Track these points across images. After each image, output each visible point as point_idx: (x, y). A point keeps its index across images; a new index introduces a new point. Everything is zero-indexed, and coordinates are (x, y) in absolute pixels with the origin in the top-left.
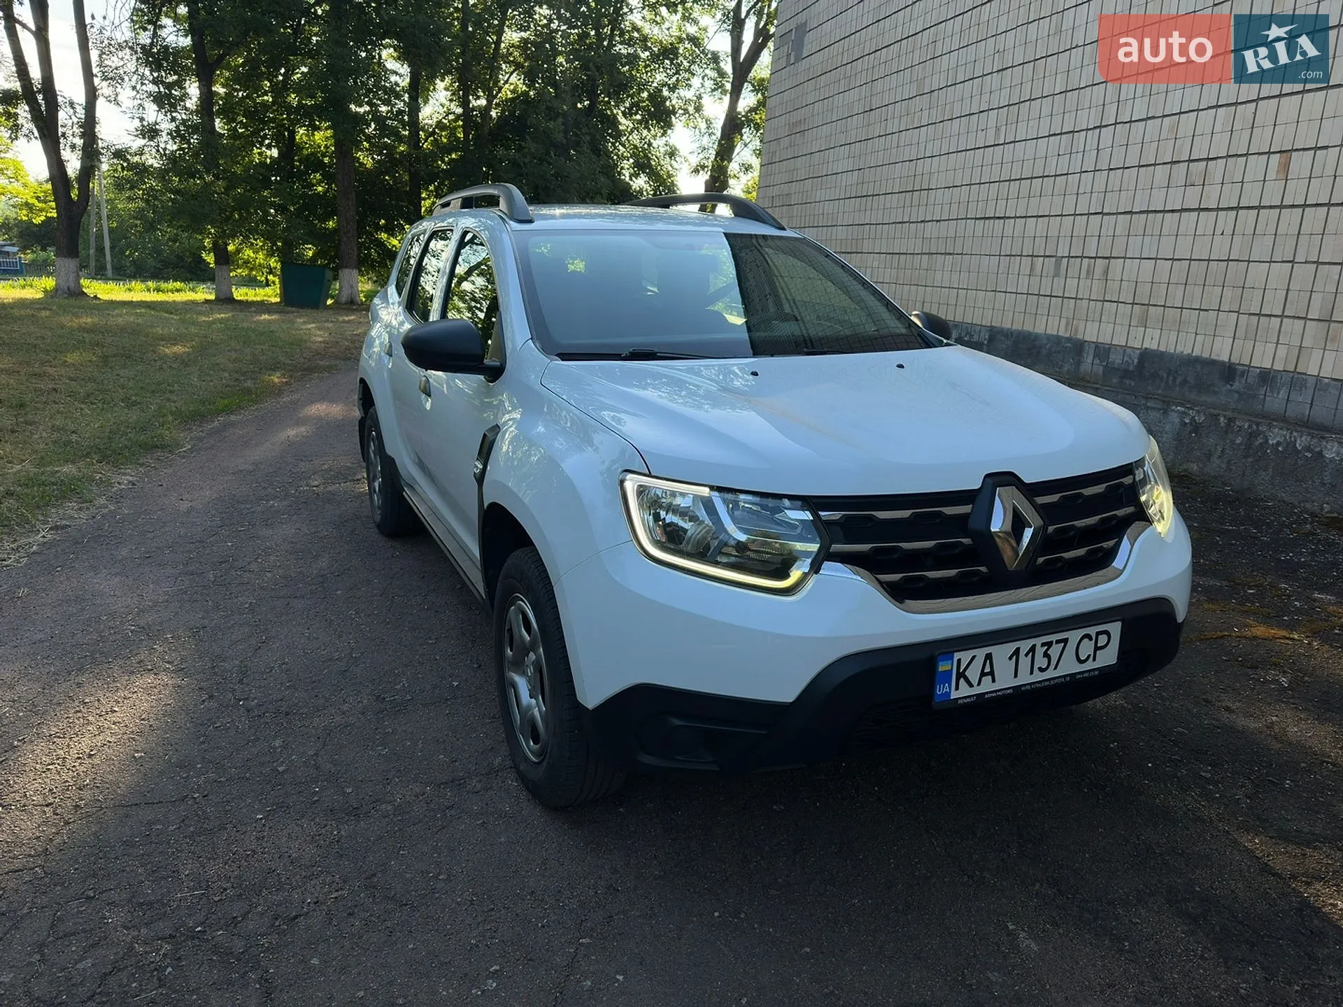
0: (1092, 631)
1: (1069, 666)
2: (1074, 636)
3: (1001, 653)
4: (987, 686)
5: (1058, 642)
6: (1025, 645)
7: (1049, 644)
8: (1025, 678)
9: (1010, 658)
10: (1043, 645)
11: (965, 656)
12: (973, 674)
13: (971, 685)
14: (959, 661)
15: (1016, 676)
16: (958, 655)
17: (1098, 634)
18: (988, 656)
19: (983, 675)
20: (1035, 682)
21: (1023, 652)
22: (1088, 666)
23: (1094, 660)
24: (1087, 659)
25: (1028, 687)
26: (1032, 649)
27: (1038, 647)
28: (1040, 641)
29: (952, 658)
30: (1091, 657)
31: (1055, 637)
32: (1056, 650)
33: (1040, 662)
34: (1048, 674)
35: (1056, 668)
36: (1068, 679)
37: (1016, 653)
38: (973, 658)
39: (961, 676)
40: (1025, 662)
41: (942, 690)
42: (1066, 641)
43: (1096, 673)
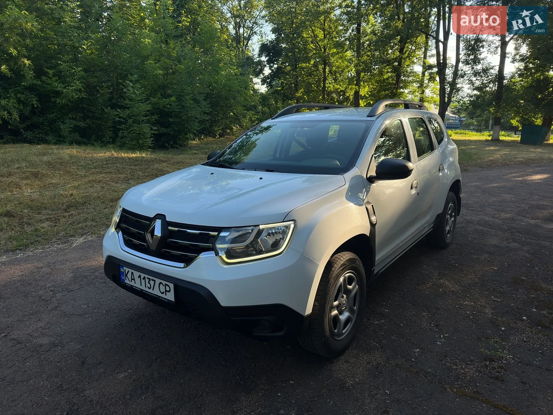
0: (164, 282)
1: (156, 292)
2: (158, 281)
3: (136, 274)
4: (132, 283)
5: (152, 280)
6: (143, 276)
8: (143, 288)
9: (139, 277)
10: (148, 278)
11: (127, 269)
12: (129, 275)
13: (129, 281)
14: (125, 270)
15: (141, 285)
16: (125, 268)
17: (166, 285)
18: (132, 273)
19: (132, 279)
20: (147, 291)
21: (142, 277)
22: (163, 296)
23: (166, 295)
24: (163, 293)
25: (145, 292)
26: (144, 278)
27: (146, 278)
28: (147, 276)
29: (123, 268)
30: (165, 293)
31: (151, 278)
32: (152, 283)
33: (148, 285)
34: (150, 291)
35: (153, 290)
36: (157, 297)
37: (140, 276)
38: (128, 271)
39: (126, 275)
40: (143, 281)
41: (123, 277)
42: (154, 281)
43: (167, 301)
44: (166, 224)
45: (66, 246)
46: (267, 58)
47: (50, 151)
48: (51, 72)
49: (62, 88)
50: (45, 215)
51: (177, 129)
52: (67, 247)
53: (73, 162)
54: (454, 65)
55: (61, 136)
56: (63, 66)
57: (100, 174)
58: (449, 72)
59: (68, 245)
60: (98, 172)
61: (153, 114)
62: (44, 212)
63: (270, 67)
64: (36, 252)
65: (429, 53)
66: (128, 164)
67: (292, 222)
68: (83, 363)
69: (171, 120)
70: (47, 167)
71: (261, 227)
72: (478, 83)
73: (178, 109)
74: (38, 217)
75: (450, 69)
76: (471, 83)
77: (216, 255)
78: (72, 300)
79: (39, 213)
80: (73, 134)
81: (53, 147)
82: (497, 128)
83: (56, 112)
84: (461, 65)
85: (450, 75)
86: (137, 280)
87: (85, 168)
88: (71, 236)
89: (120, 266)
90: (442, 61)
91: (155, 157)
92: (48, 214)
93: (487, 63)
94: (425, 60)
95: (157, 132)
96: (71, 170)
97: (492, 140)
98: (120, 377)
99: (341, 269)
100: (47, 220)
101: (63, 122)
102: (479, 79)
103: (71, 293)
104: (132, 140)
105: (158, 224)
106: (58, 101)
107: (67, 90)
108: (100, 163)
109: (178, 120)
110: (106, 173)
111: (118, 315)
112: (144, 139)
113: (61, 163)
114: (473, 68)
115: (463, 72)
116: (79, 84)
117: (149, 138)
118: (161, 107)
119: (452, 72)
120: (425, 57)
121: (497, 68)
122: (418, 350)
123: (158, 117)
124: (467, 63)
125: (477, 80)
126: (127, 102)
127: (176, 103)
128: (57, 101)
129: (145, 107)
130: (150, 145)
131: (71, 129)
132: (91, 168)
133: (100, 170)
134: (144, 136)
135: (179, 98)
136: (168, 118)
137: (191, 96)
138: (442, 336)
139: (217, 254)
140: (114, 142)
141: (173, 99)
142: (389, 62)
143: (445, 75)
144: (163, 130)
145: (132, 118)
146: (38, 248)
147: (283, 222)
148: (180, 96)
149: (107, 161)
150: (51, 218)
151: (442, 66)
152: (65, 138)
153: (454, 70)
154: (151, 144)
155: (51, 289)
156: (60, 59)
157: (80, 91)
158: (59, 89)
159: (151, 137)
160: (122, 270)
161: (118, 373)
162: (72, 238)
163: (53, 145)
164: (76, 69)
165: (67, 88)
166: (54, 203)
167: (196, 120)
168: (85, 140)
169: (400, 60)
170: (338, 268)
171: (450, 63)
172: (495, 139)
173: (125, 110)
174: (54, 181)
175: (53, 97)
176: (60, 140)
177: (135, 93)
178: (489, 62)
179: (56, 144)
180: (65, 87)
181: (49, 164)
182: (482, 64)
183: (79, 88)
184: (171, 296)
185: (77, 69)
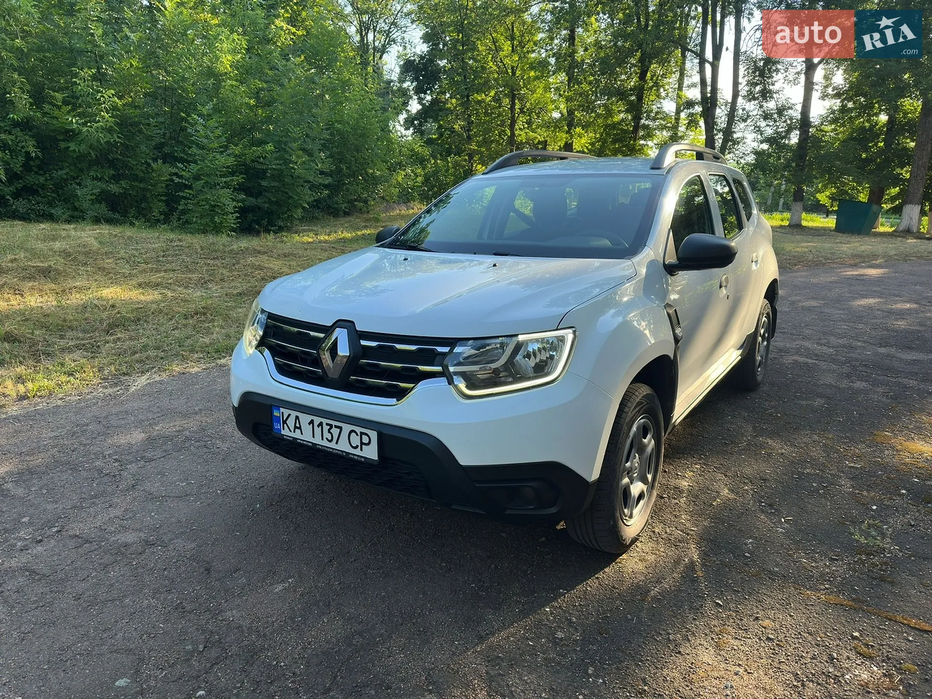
0: (359, 430)
1: (343, 446)
2: (347, 428)
3: (305, 419)
4: (297, 435)
5: (336, 427)
6: (317, 420)
7: (331, 426)
8: (317, 440)
9: (309, 424)
10: (327, 424)
11: (286, 412)
12: (291, 422)
13: (291, 431)
14: (282, 413)
15: (314, 437)
16: (282, 410)
17: (362, 433)
18: (297, 417)
19: (296, 427)
20: (324, 446)
21: (316, 424)
22: (357, 452)
23: (361, 450)
24: (356, 447)
25: (321, 447)
26: (321, 424)
27: (324, 425)
28: (325, 421)
29: (279, 410)
30: (359, 447)
31: (334, 423)
32: (335, 432)
33: (327, 435)
34: (332, 445)
35: (337, 443)
36: (344, 454)
37: (312, 422)
38: (289, 415)
39: (285, 422)
40: (318, 431)
41: (277, 426)
42: (341, 428)
43: (363, 460)
44: (356, 335)
45: (118, 391)
46: (415, 84)
47: (64, 234)
48: (60, 96)
49: (79, 124)
50: (72, 339)
51: (275, 200)
52: (121, 391)
53: (106, 253)
54: (730, 100)
55: (75, 209)
56: (81, 86)
57: (156, 272)
58: (721, 113)
59: (121, 389)
60: (152, 270)
61: (233, 174)
62: (70, 334)
63: (420, 101)
64: (70, 400)
65: (687, 81)
66: (202, 256)
67: (570, 331)
68: (208, 570)
69: (264, 183)
70: (62, 260)
71: (521, 338)
72: (769, 131)
73: (278, 165)
74: (63, 343)
75: (723, 107)
76: (758, 130)
77: (450, 384)
78: (158, 474)
79: (62, 337)
80: (97, 206)
81: (67, 226)
82: (798, 206)
83: (68, 167)
84: (740, 100)
85: (723, 118)
86: (307, 429)
87: (128, 262)
88: (125, 374)
89: (273, 407)
90: (709, 95)
91: (246, 245)
92: (78, 339)
93: (783, 98)
94: (680, 93)
95: (241, 204)
96: (106, 266)
97: (790, 226)
98: (276, 590)
99: (637, 409)
100: (77, 347)
101: (79, 184)
102: (771, 124)
103: (153, 463)
104: (202, 217)
105: (341, 336)
106: (72, 146)
107: (89, 129)
108: (154, 255)
109: (276, 184)
110: (165, 271)
111: (244, 496)
112: (223, 215)
113: (87, 254)
114: (761, 107)
115: (745, 112)
116: (110, 119)
117: (232, 213)
118: (248, 161)
119: (726, 112)
120: (680, 88)
121: (799, 108)
122: (751, 540)
123: (243, 178)
124: (750, 97)
125: (768, 125)
126: (194, 150)
127: (275, 155)
128: (69, 147)
129: (225, 160)
130: (232, 225)
131: (94, 197)
132: (139, 262)
133: (154, 266)
134: (223, 210)
135: (281, 147)
136: (259, 181)
137: (299, 142)
138: (783, 520)
139: (451, 382)
140: (166, 221)
141: (270, 147)
142: (622, 94)
143: (714, 118)
144: (252, 201)
145: (203, 179)
146: (71, 394)
147: (557, 329)
148: (279, 142)
149: (164, 251)
150: (84, 345)
151: (709, 103)
152: (85, 212)
153: (729, 110)
154: (234, 224)
155: (114, 458)
156: (76, 75)
157: (110, 130)
158: (75, 126)
159: (235, 212)
160: (276, 413)
161: (272, 584)
162: (127, 377)
163: (65, 224)
164: (104, 92)
165: (89, 124)
166: (86, 319)
167: (306, 184)
168: (117, 216)
169: (640, 91)
170: (633, 407)
171: (722, 97)
172: (794, 225)
173: (190, 165)
174: (78, 283)
175: (63, 140)
176: (76, 216)
177: (207, 137)
178: (787, 97)
179: (68, 222)
180: (85, 124)
181: (65, 254)
182: (776, 100)
183: (109, 125)
184: (371, 452)
185: (106, 91)
